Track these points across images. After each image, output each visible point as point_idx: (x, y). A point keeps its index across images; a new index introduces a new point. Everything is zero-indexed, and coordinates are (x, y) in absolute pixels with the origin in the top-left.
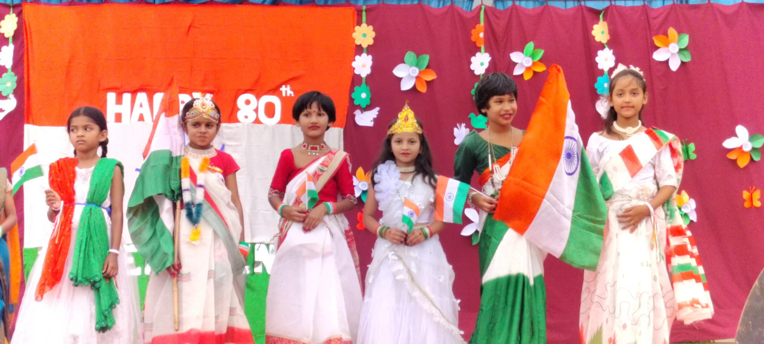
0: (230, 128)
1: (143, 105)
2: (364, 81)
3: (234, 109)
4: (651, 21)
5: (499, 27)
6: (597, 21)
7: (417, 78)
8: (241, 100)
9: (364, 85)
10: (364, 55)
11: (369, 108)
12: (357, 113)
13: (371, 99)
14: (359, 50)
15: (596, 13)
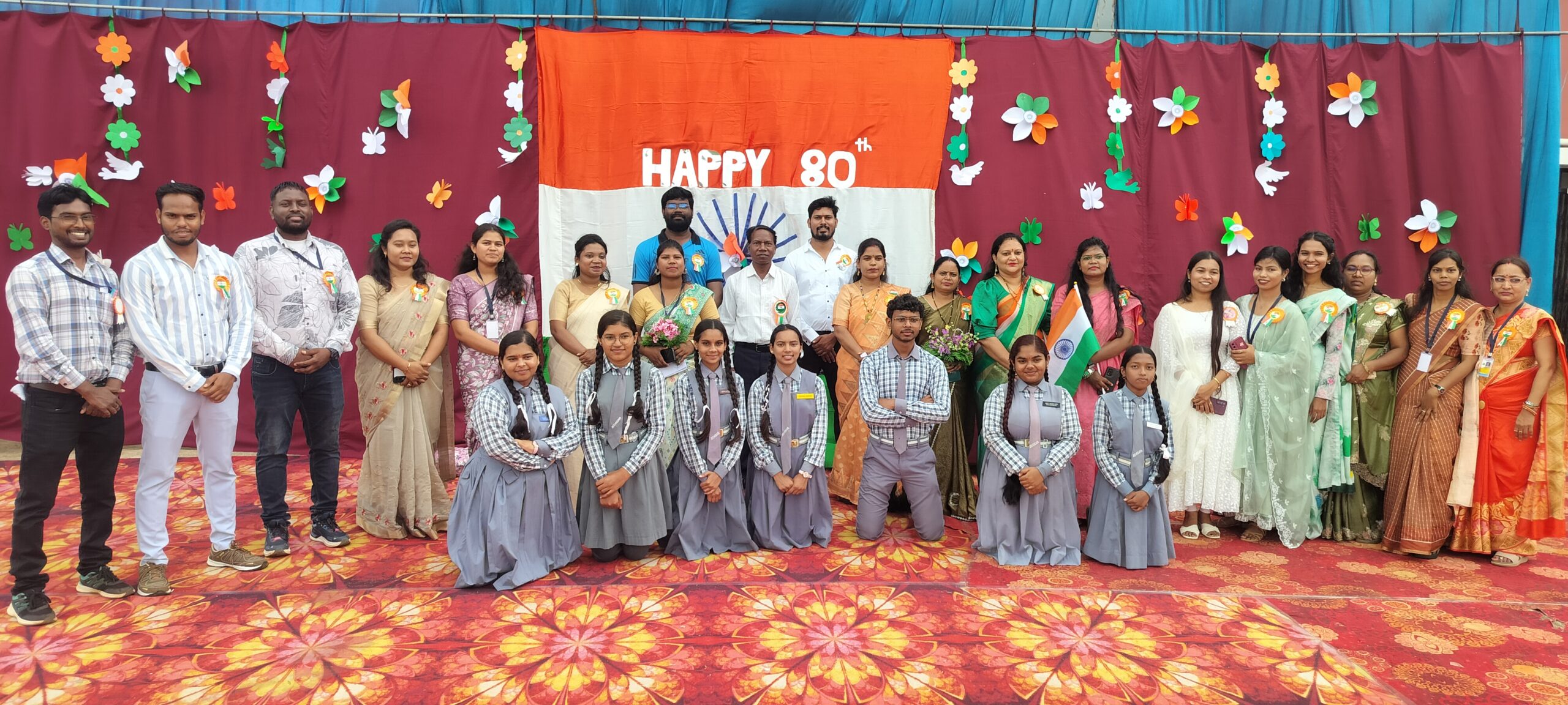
0: (791, 192)
1: (687, 165)
2: (963, 129)
3: (798, 170)
4: (1328, 64)
6: (1262, 63)
7: (1034, 124)
8: (806, 158)
9: (963, 134)
10: (964, 97)
13: (972, 150)
14: (957, 91)
15: (1260, 53)
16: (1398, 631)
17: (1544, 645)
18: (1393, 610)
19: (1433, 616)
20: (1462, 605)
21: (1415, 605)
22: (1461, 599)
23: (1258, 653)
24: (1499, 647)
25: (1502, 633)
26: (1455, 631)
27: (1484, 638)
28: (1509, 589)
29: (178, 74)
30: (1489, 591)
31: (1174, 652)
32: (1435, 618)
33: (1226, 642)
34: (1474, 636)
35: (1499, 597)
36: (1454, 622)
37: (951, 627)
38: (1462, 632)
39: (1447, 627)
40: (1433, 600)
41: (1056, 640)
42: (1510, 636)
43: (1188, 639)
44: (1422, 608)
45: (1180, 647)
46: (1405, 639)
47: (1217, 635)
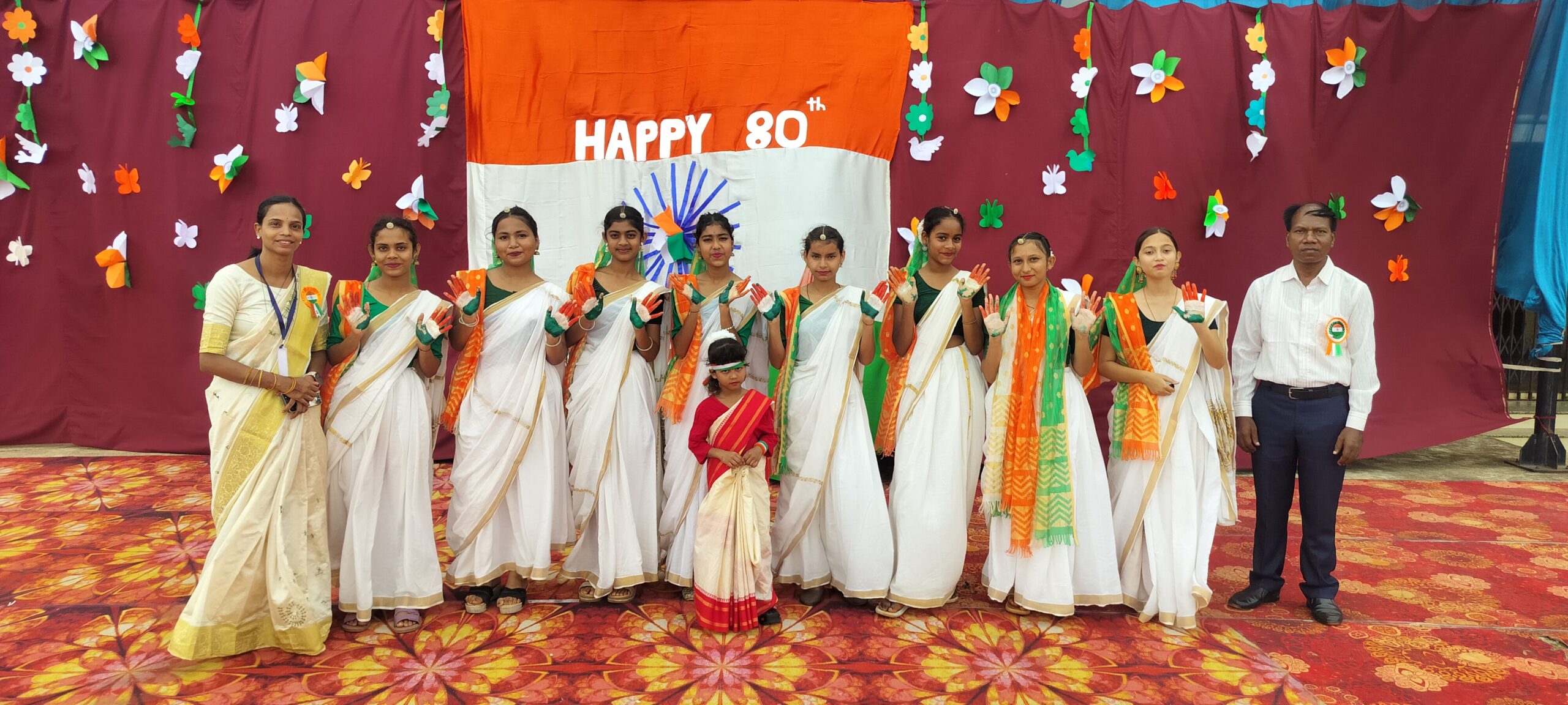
0: (736, 157)
1: (623, 136)
2: (923, 98)
3: (744, 132)
4: (1324, 27)
5: (1115, 31)
6: (1253, 24)
7: (998, 99)
8: (752, 121)
9: (923, 104)
10: (924, 63)
11: (929, 136)
12: (914, 141)
13: (933, 122)
14: (916, 57)
15: (1250, 13)
16: (1380, 663)
17: (1551, 681)
18: (1379, 636)
19: (1424, 644)
20: (1461, 630)
21: (1406, 632)
22: (1462, 624)
23: (1211, 687)
24: (1497, 684)
25: (1503, 666)
26: (1449, 663)
27: (1481, 671)
28: (1520, 613)
29: (84, 49)
30: (1496, 615)
31: (1110, 686)
32: (1427, 646)
33: (1176, 674)
34: (1470, 669)
35: (1508, 622)
36: (1448, 652)
37: (861, 653)
38: (1455, 665)
39: (1439, 657)
40: (1430, 625)
41: (976, 669)
42: (1512, 670)
43: (1130, 670)
44: (1414, 634)
45: (1120, 678)
46: (1388, 673)
47: (1166, 665)
